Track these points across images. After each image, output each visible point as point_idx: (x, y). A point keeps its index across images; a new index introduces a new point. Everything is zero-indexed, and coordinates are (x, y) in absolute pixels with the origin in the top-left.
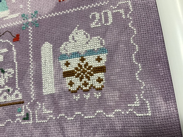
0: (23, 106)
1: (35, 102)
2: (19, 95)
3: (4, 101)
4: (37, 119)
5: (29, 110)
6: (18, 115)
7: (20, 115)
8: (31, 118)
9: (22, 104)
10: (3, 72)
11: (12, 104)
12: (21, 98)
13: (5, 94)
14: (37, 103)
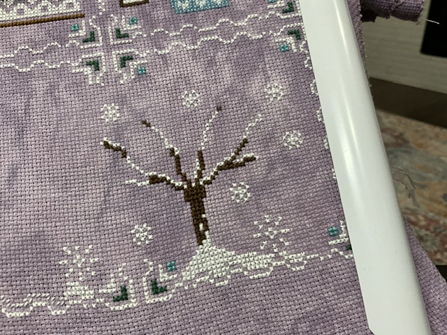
0: (83, 21)
1: (106, 15)
2: (75, 4)
3: (43, 14)
4: (112, 40)
5: (95, 26)
6: (73, 35)
7: (77, 34)
8: (101, 38)
9: (79, 19)
11: (59, 20)
12: (79, 10)
14: (112, 15)
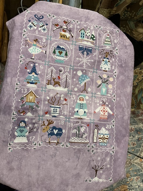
2: (88, 141)
4: (91, 148)
5: (90, 145)
7: (87, 146)
10: (84, 134)
13: (84, 140)
14: (92, 143)
